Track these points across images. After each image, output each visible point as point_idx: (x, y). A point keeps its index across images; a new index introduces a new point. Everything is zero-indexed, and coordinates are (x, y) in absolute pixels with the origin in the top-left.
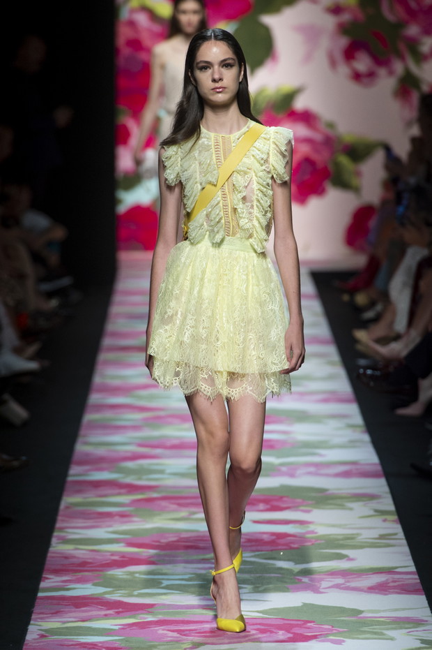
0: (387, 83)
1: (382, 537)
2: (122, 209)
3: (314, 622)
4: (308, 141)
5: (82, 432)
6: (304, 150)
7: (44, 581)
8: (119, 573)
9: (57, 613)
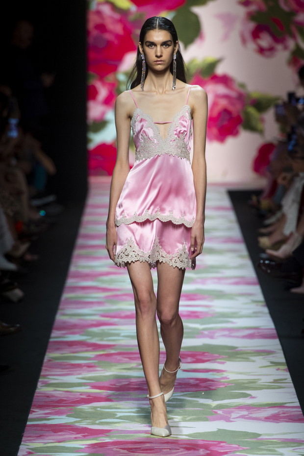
1: (276, 381)
2: (92, 146)
3: (225, 442)
4: (226, 97)
5: (61, 306)
6: (223, 103)
7: (31, 413)
8: (85, 407)
9: (40, 436)
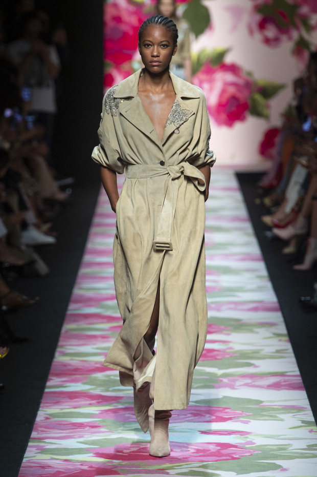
0: (287, 45)
1: (278, 351)
3: (230, 409)
4: (234, 84)
5: (78, 280)
6: (232, 90)
7: (49, 381)
8: (100, 376)
9: (57, 403)
